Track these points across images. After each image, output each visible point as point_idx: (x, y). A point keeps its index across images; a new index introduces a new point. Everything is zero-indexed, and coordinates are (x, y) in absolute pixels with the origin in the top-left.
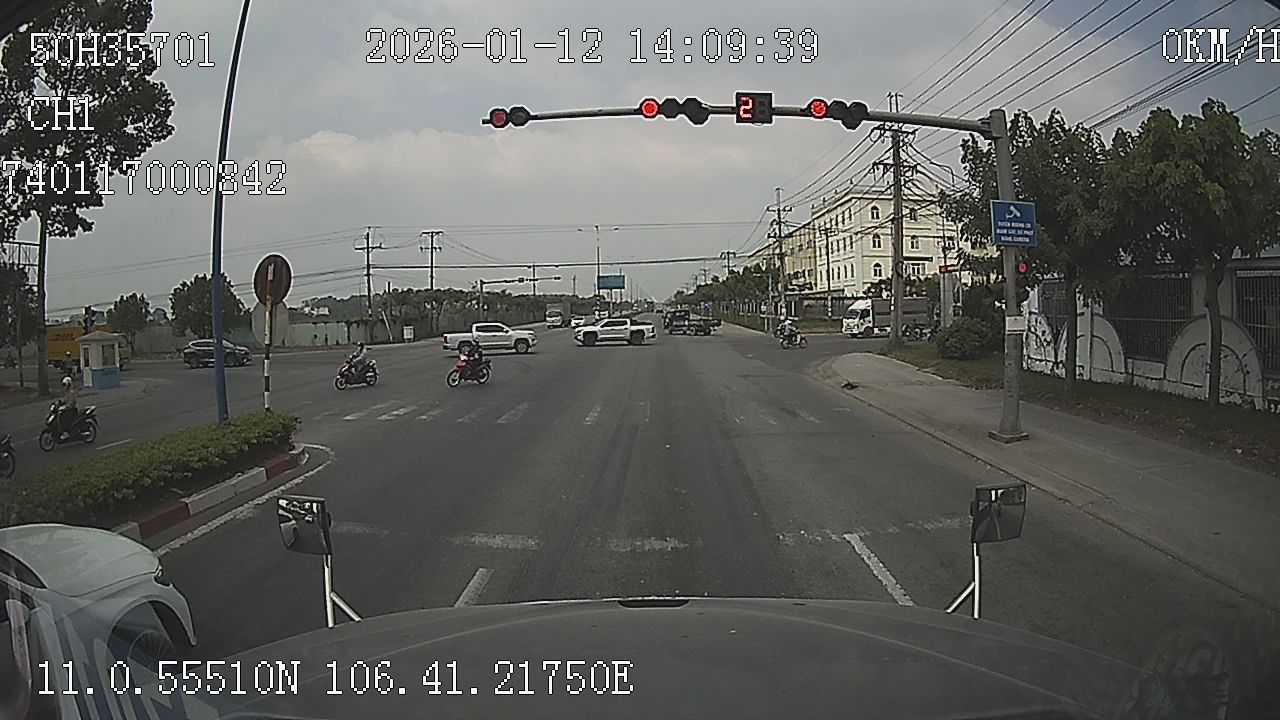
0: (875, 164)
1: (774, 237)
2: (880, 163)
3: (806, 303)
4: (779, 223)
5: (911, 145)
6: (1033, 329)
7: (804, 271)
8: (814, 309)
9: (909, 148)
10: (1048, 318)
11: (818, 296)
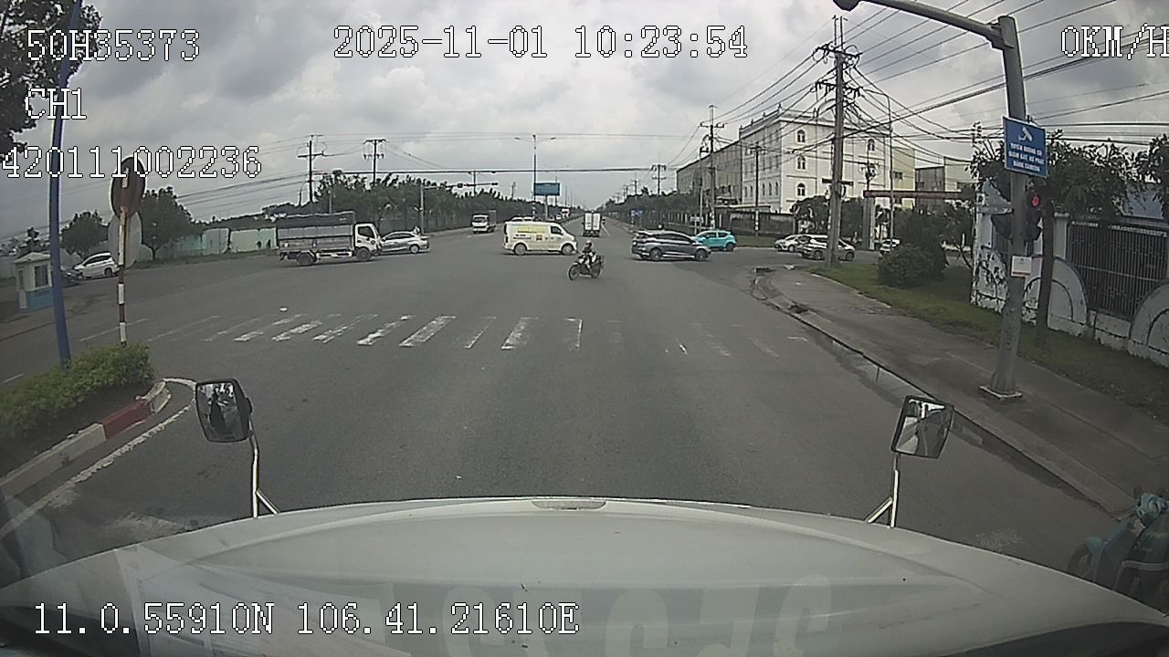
0: (817, 83)
1: (707, 151)
2: (822, 83)
3: (733, 216)
4: (711, 139)
5: (854, 67)
6: (984, 264)
7: (730, 187)
8: (741, 223)
9: (853, 70)
10: (1002, 255)
11: (744, 210)
